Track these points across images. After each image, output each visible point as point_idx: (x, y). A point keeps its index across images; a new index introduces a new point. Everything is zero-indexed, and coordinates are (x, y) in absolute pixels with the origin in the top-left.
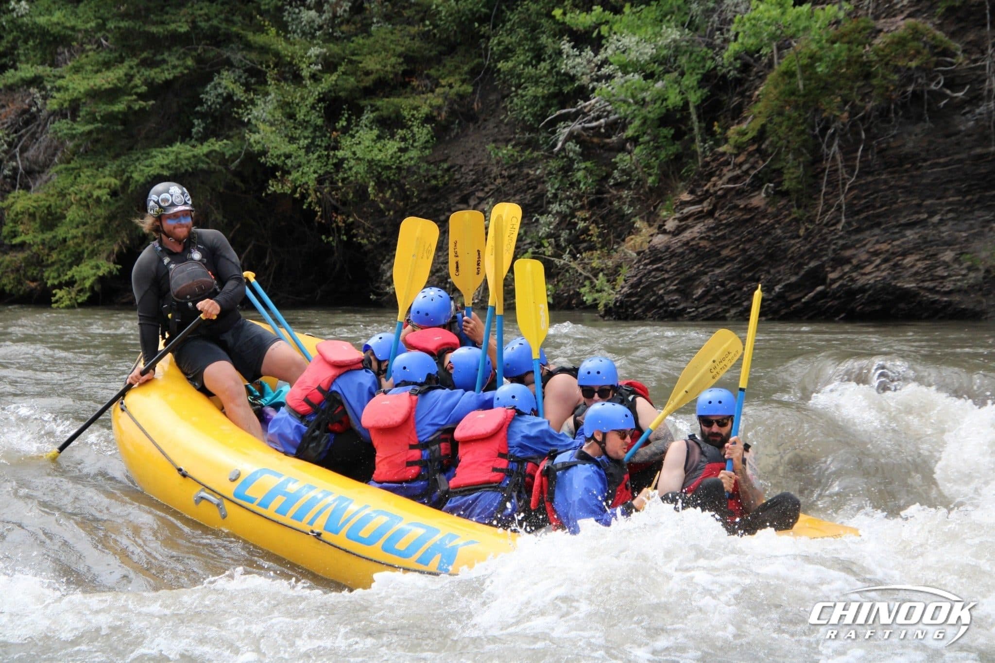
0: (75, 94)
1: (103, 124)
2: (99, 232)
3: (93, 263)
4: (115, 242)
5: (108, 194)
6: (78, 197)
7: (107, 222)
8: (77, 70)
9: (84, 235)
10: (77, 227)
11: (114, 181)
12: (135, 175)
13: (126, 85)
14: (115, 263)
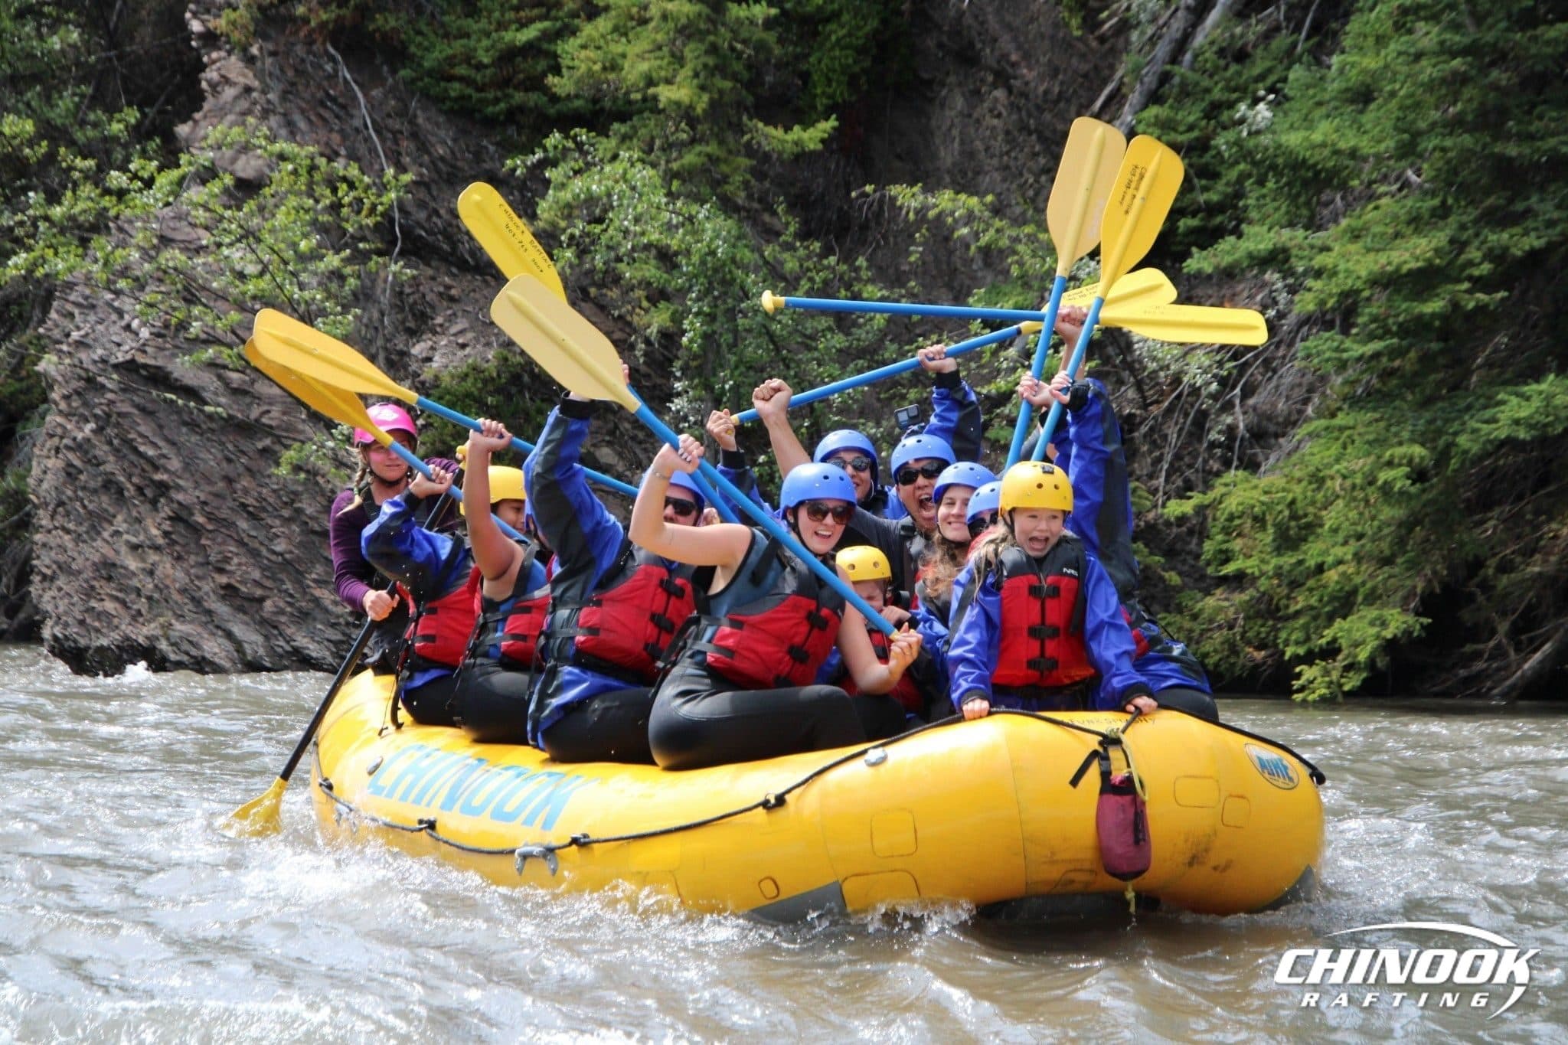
0: (1350, 282)
1: (1402, 339)
2: (1387, 552)
3: (1372, 613)
4: (1418, 573)
5: (1408, 477)
6: (1348, 483)
7: (1403, 531)
8: (1355, 235)
9: (1358, 558)
10: (1345, 543)
11: (1418, 451)
12: (1463, 440)
13: (1450, 263)
14: (1418, 614)
